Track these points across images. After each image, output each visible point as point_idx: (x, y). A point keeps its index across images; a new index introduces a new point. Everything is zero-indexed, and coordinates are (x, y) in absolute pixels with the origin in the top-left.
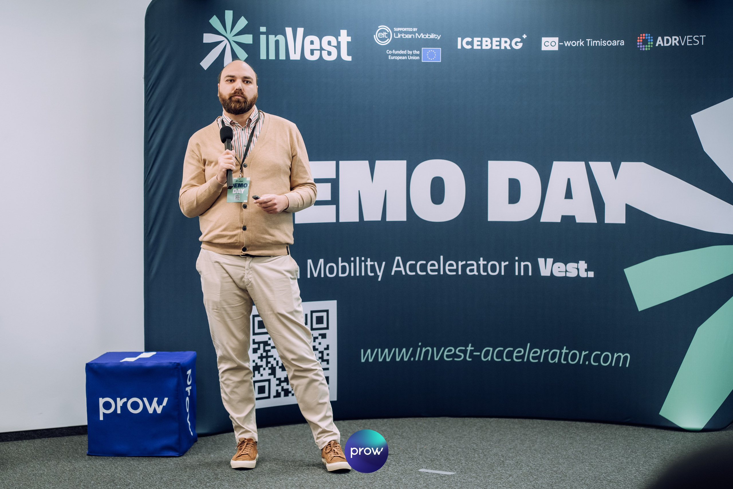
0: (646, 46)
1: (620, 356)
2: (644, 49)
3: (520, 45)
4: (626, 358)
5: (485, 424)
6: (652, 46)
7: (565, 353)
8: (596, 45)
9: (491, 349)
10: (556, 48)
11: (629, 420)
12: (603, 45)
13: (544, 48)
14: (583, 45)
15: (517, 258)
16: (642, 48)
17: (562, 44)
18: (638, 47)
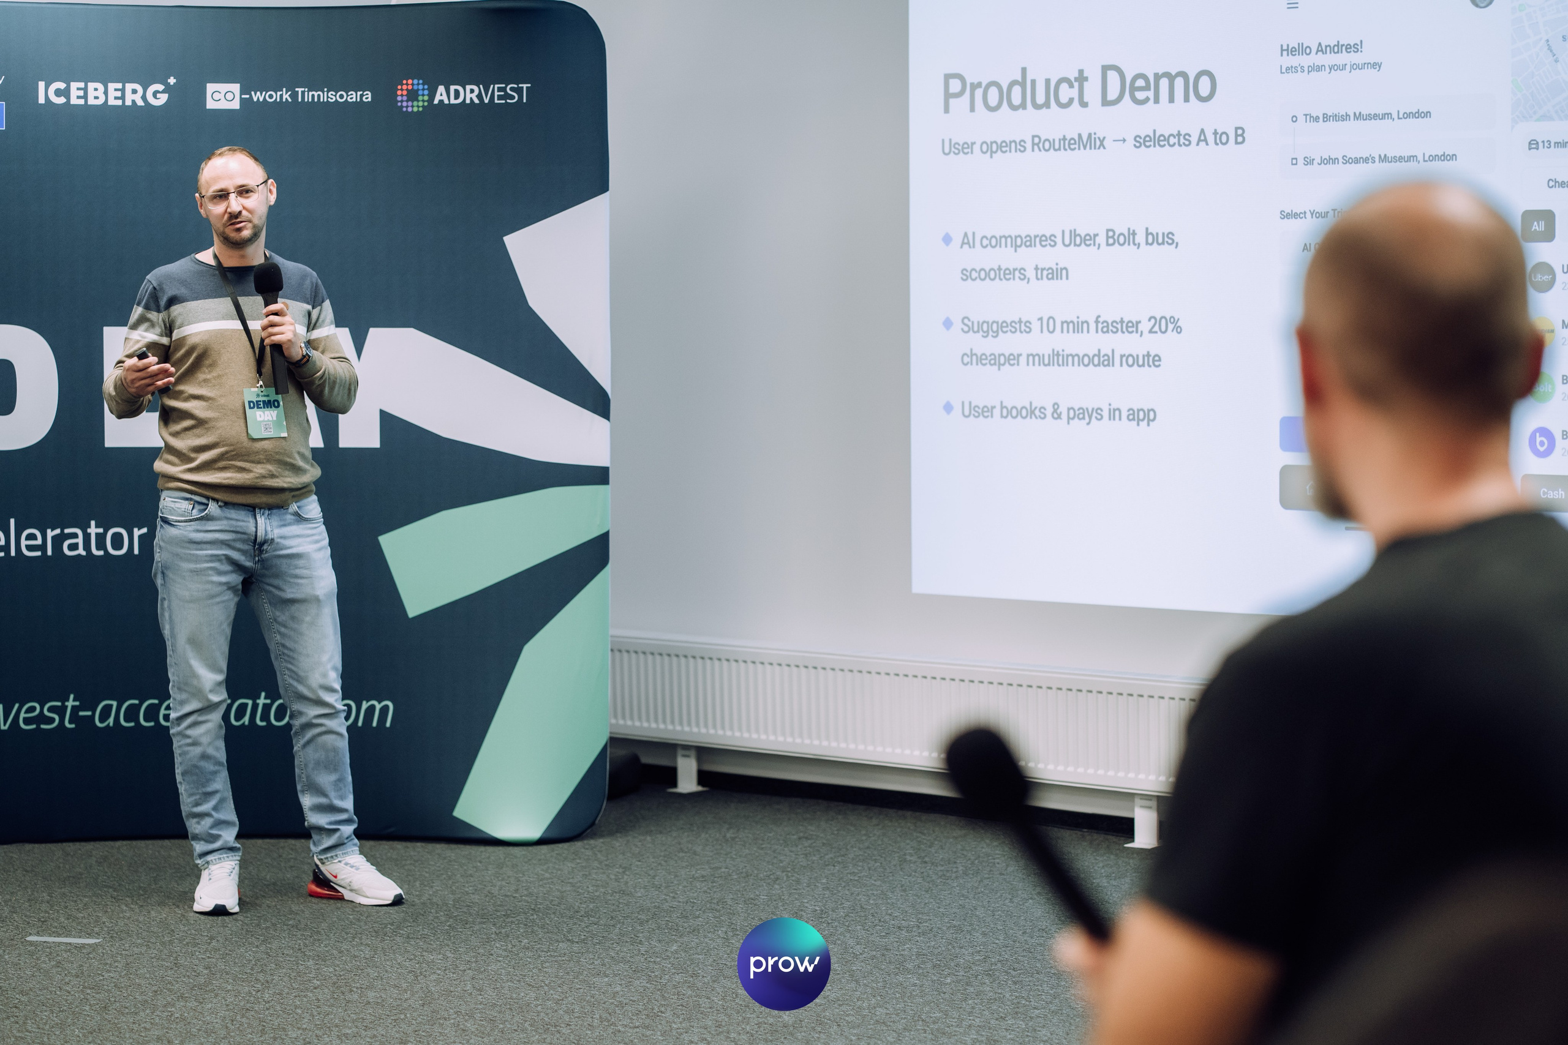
0: (415, 103)
1: (373, 707)
2: (410, 109)
3: (163, 98)
4: (384, 710)
5: (108, 851)
6: (426, 104)
7: (264, 705)
8: (316, 100)
9: (115, 703)
10: (236, 105)
11: (392, 829)
12: (329, 99)
13: (210, 105)
14: (290, 100)
16: (407, 107)
17: (248, 96)
18: (399, 104)
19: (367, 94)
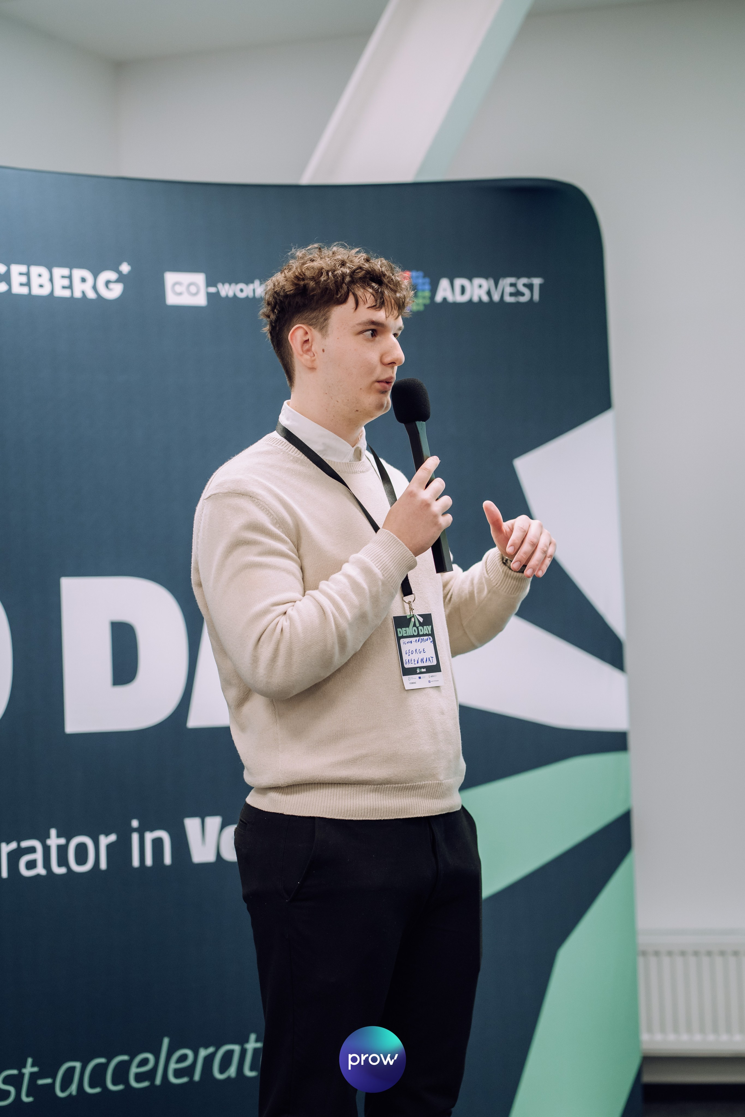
0: (414, 301)
3: (118, 290)
6: (427, 301)
7: (255, 1050)
9: (78, 1065)
10: (201, 300)
13: (172, 299)
15: (135, 823)
17: (212, 290)
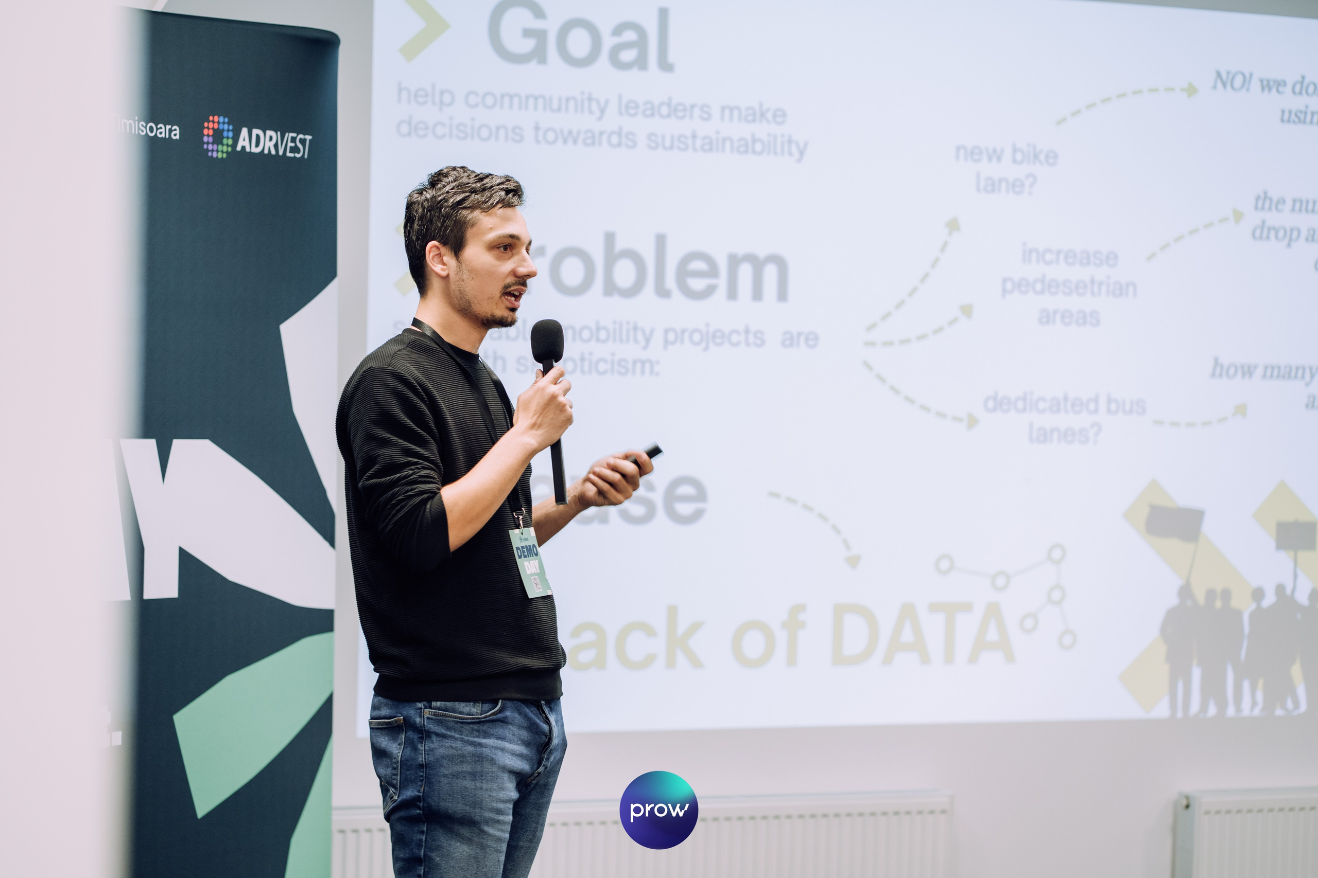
0: (220, 147)
2: (214, 154)
12: (140, 132)
16: (211, 151)
18: (205, 146)
19: (175, 130)
